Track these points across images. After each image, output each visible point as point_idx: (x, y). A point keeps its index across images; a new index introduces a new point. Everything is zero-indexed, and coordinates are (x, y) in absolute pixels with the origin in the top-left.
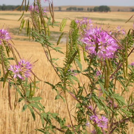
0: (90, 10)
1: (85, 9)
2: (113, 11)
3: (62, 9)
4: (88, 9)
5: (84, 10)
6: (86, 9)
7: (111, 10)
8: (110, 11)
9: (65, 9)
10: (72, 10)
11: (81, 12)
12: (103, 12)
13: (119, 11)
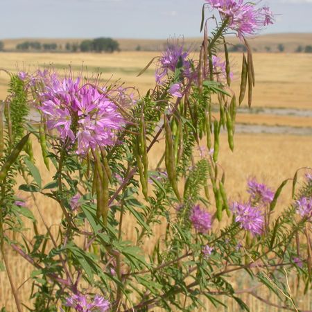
0: (73, 48)
1: (61, 47)
2: (126, 50)
4: (68, 47)
5: (58, 49)
6: (64, 46)
7: (120, 47)
8: (119, 50)
9: (13, 46)
10: (30, 48)
11: (52, 52)
12: (103, 52)
13: (138, 49)
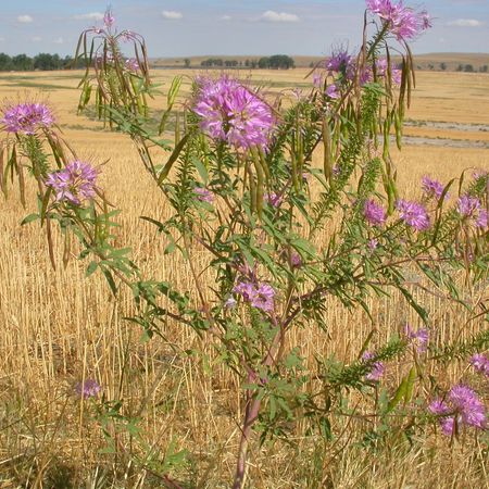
0: (252, 65)
1: (241, 63)
2: (301, 67)
3: (192, 64)
5: (238, 65)
9: (199, 63)
10: (213, 65)
11: (233, 68)
13: (311, 66)
